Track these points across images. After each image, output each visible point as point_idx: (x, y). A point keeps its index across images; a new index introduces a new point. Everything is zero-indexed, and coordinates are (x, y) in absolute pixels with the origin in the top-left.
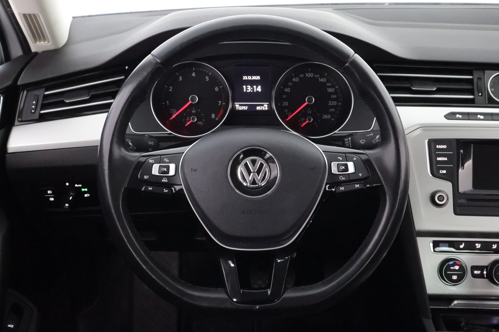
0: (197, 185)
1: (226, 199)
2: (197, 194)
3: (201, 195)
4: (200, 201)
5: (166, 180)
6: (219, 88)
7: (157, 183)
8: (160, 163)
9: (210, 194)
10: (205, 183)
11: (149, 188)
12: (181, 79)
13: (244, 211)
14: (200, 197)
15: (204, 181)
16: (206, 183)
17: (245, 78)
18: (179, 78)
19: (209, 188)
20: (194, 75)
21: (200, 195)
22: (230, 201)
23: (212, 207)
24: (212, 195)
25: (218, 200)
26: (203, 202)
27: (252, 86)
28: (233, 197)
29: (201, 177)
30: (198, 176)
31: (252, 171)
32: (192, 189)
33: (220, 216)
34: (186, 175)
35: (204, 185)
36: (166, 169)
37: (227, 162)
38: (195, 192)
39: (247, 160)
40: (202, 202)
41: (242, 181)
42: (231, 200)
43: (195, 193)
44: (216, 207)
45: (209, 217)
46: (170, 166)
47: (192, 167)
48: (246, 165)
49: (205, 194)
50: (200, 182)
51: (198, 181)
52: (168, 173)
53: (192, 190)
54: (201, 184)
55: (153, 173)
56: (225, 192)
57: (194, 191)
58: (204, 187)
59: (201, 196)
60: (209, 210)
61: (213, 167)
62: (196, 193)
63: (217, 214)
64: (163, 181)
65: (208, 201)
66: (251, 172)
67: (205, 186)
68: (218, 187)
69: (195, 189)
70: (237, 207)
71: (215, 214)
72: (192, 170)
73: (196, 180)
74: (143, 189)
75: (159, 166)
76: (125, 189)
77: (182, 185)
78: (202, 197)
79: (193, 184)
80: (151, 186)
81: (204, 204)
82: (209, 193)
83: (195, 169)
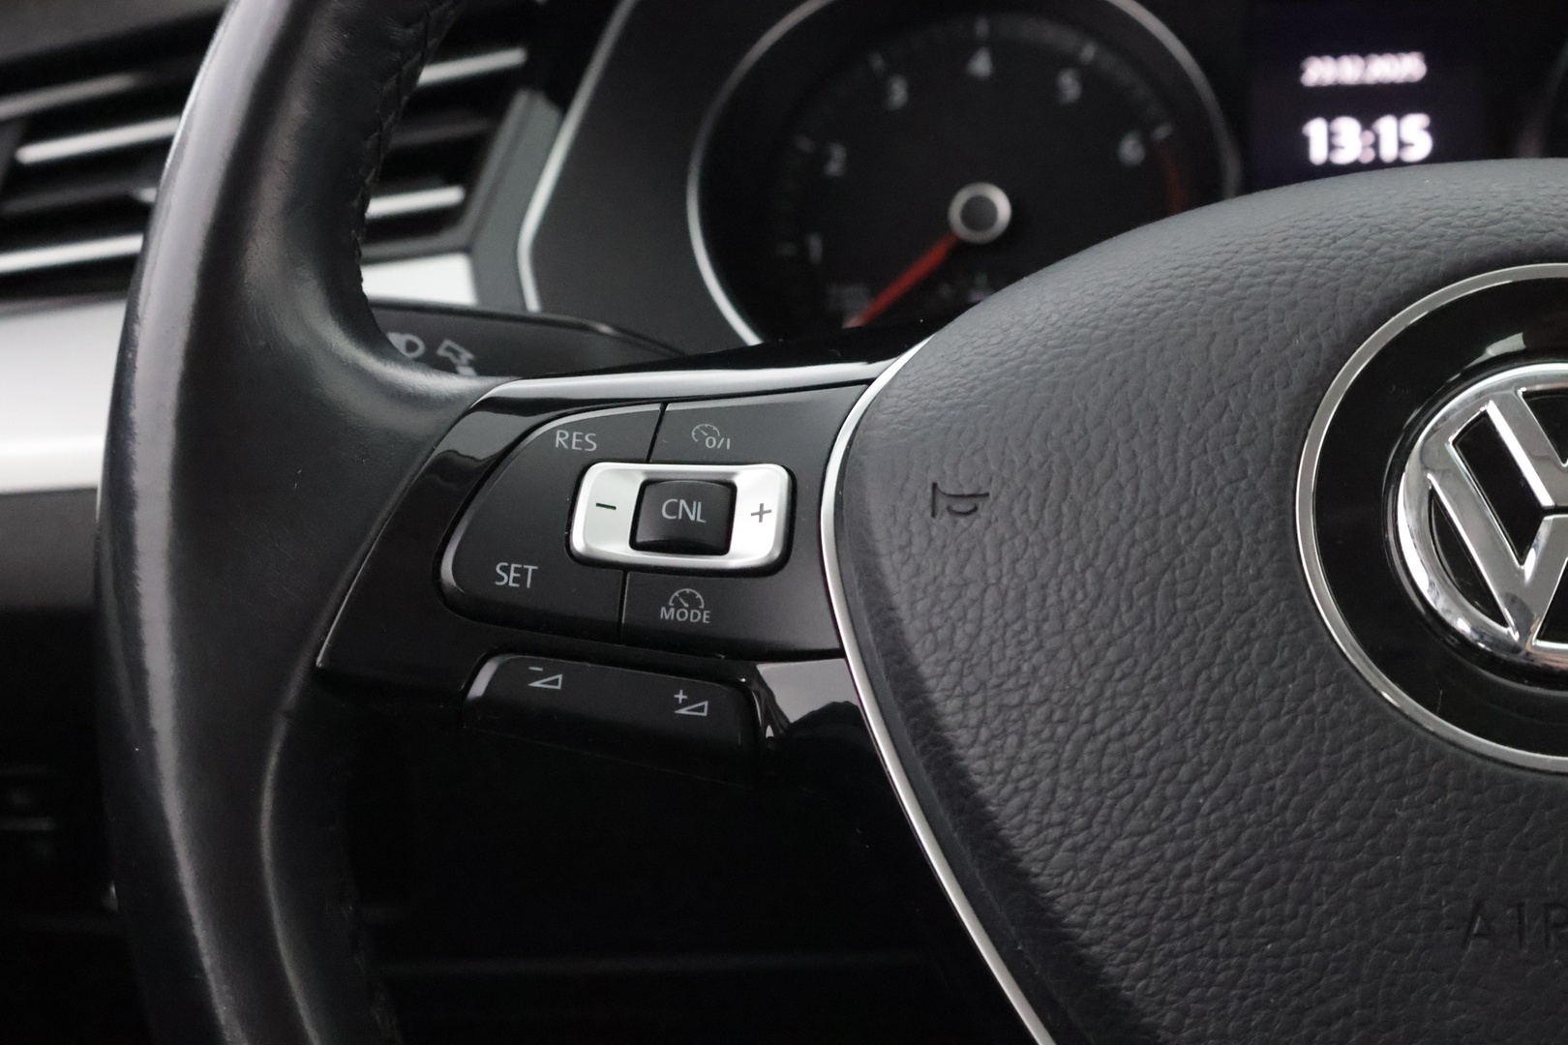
0: (983, 640)
1: (1279, 782)
2: (984, 734)
3: (1021, 744)
4: (1016, 802)
5: (694, 603)
6: (1147, 142)
7: (612, 632)
8: (647, 461)
9: (1115, 730)
10: (1063, 618)
11: (537, 676)
12: (898, 93)
13: (1478, 906)
14: (1013, 761)
15: (1052, 600)
16: (1073, 620)
17: (1320, 71)
18: (881, 91)
19: (1099, 673)
20: (982, 65)
21: (1012, 740)
22: (1321, 805)
23: (1138, 861)
24: (1132, 740)
25: (1195, 788)
26: (1045, 809)
27: (1367, 121)
28: (1356, 756)
29: (1022, 569)
30: (991, 556)
31: (1545, 499)
32: (931, 683)
33: (1214, 955)
34: (875, 554)
35: (1050, 644)
36: (698, 507)
37: (1278, 415)
38: (964, 708)
39: (1482, 397)
40: (1033, 813)
41: (1439, 601)
42: (1332, 792)
43: (962, 725)
44: (1178, 867)
45: (1110, 970)
46: (737, 481)
47: (932, 477)
48: (1480, 443)
49: (1061, 730)
50: (1009, 615)
51: (991, 598)
52: (723, 548)
53: (936, 696)
54: (1025, 629)
55: (578, 543)
56: (1264, 706)
57: (953, 705)
58: (1052, 656)
59: (1025, 755)
60: (1106, 894)
61: (1143, 460)
62: (973, 721)
63: (1186, 934)
64: (667, 614)
65: (1090, 802)
66: (1539, 512)
67: (1063, 654)
68: (1196, 663)
69: (969, 683)
70: (1402, 859)
71: (1165, 936)
72: (942, 503)
73: (973, 592)
74: (479, 688)
75: (641, 479)
76: (316, 675)
77: (840, 653)
78: (1033, 760)
79: (942, 634)
80: (551, 653)
81: (1054, 833)
82: (1099, 723)
83: (967, 491)
